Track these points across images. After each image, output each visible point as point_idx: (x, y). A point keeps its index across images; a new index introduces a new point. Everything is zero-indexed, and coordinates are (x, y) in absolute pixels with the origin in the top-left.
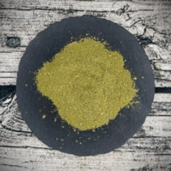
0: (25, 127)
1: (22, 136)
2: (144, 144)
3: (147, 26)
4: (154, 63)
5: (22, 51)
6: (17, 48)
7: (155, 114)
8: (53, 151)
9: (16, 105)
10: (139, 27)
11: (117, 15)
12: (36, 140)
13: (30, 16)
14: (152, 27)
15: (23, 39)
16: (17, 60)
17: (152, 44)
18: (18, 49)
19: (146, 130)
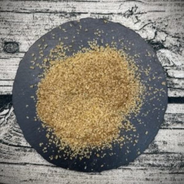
0: (24, 141)
1: (20, 151)
2: (157, 162)
3: (158, 29)
4: (167, 70)
5: (20, 58)
6: (15, 54)
7: (169, 127)
8: (55, 169)
9: (14, 116)
10: (148, 31)
11: (124, 18)
12: (36, 156)
13: (29, 20)
14: (163, 30)
15: (22, 44)
16: (15, 67)
17: (164, 49)
18: (17, 55)
19: (159, 145)
